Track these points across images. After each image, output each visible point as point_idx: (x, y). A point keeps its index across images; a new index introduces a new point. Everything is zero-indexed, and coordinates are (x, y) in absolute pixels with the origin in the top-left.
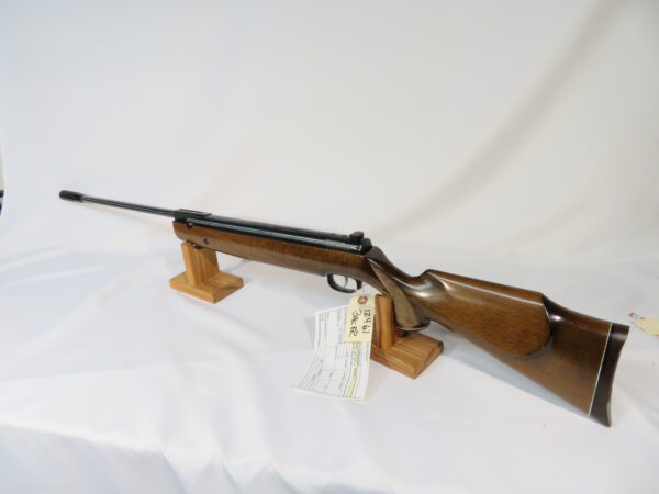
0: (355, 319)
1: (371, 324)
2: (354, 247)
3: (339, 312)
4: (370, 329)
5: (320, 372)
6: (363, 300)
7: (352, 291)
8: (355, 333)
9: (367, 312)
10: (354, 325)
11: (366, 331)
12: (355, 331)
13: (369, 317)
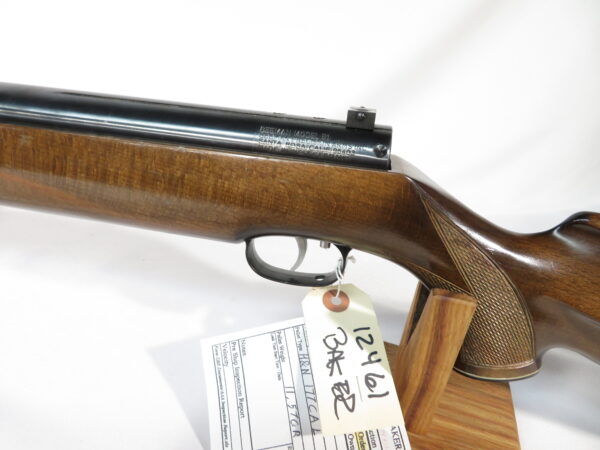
0: (335, 360)
1: (382, 369)
3: (277, 337)
4: (388, 383)
6: (337, 302)
8: (350, 403)
9: (361, 334)
10: (337, 378)
11: (377, 391)
12: (346, 396)
13: (372, 348)
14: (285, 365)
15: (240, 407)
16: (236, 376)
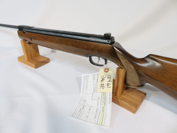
0: (103, 80)
1: (111, 83)
2: (106, 41)
3: (94, 75)
4: (111, 86)
5: (83, 107)
6: (107, 70)
7: (102, 65)
8: (103, 87)
9: (109, 76)
10: (102, 83)
11: (109, 86)
12: (103, 86)
13: (110, 79)
14: (94, 80)
15: (86, 87)
16: (87, 82)
